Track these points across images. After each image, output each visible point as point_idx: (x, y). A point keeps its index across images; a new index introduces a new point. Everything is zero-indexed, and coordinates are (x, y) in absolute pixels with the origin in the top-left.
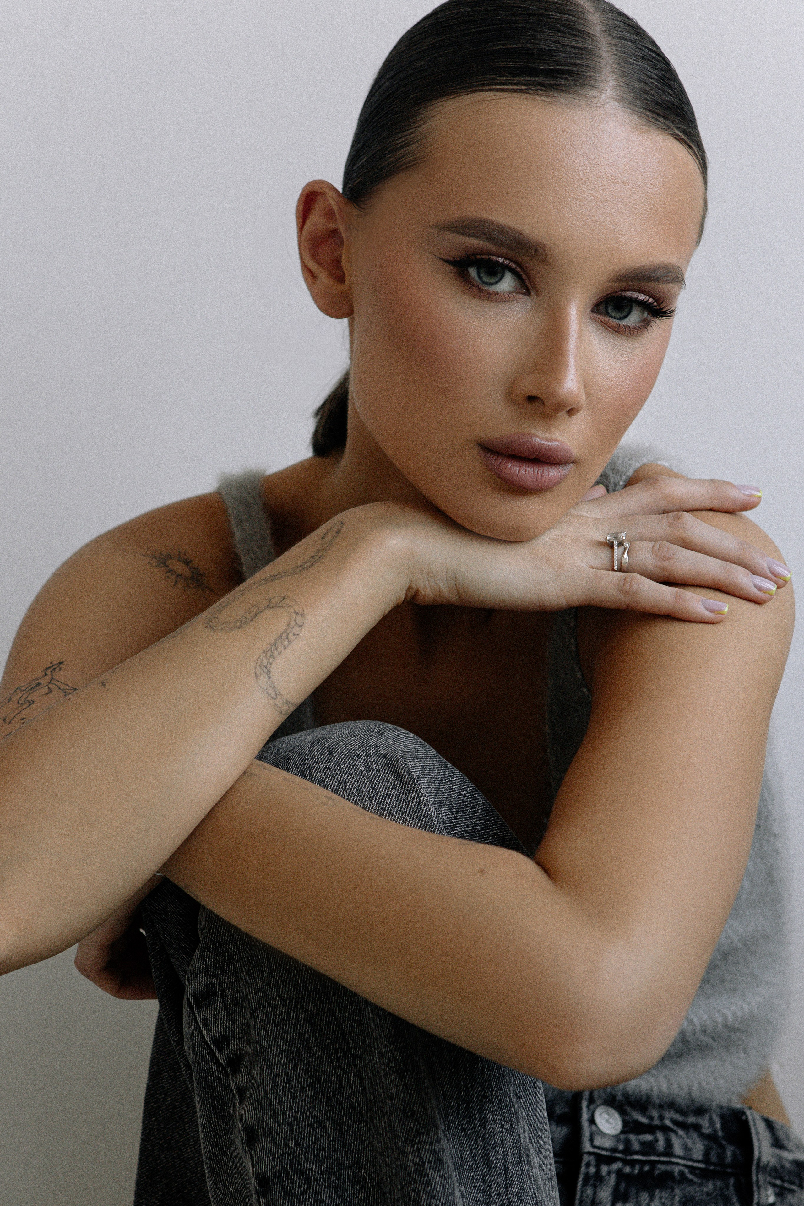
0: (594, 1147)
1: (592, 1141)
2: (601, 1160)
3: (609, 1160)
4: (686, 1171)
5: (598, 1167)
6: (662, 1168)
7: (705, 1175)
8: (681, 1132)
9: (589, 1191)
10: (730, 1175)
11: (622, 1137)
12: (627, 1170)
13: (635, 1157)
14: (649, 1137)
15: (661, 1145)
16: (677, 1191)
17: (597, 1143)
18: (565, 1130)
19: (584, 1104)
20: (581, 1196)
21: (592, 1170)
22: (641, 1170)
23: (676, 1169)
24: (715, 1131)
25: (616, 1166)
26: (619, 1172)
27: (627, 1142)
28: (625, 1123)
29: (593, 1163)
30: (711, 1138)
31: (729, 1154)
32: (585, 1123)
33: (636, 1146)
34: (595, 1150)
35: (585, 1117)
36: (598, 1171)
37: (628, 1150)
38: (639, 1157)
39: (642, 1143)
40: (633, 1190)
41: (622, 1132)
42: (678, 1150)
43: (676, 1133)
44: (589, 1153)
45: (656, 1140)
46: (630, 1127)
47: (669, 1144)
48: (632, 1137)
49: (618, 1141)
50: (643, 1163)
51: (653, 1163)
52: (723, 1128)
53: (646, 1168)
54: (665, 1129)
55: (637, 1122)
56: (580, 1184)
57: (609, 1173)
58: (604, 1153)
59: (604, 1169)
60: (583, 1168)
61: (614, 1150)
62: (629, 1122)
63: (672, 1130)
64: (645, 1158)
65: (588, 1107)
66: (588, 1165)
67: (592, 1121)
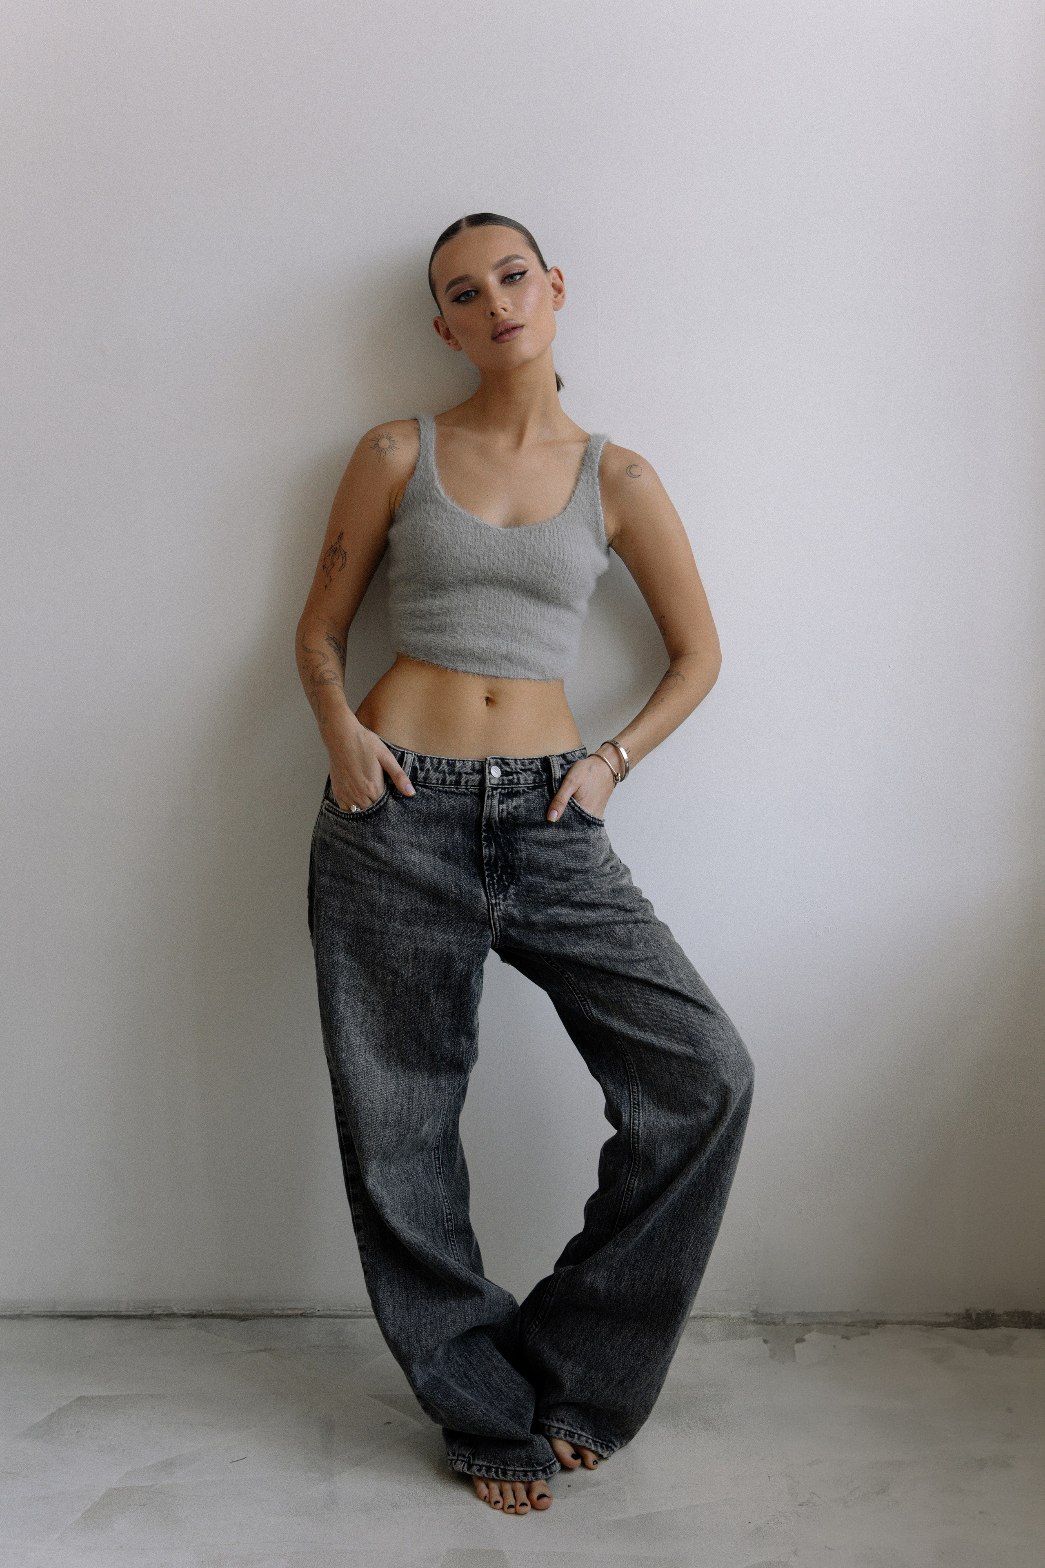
0: (491, 784)
1: (490, 782)
2: (493, 789)
3: (496, 789)
4: (525, 789)
5: (492, 791)
6: (516, 789)
7: (534, 788)
8: (523, 773)
9: (490, 801)
10: (545, 785)
11: (501, 778)
12: (503, 791)
13: (506, 786)
14: (511, 777)
15: (516, 780)
16: (522, 798)
17: (492, 782)
18: (480, 776)
19: (487, 766)
20: (487, 804)
21: (490, 793)
22: (508, 791)
23: (521, 789)
24: (538, 769)
25: (499, 790)
26: (500, 793)
27: (503, 780)
28: (502, 772)
29: (490, 790)
30: (537, 772)
31: (544, 777)
32: (487, 774)
33: (506, 782)
34: (491, 786)
35: (487, 771)
36: (492, 793)
37: (503, 784)
38: (507, 786)
39: (509, 780)
40: (505, 799)
41: (501, 776)
42: (522, 781)
43: (521, 774)
44: (489, 787)
45: (514, 779)
46: (504, 773)
47: (519, 779)
48: (505, 778)
49: (500, 780)
50: (508, 788)
51: (512, 788)
52: (542, 768)
53: (510, 790)
54: (517, 773)
55: (506, 771)
56: (486, 799)
57: (497, 793)
58: (494, 786)
59: (495, 792)
60: (487, 793)
61: (498, 784)
62: (503, 771)
63: (520, 773)
64: (509, 786)
65: (488, 767)
66: (489, 791)
67: (490, 773)
